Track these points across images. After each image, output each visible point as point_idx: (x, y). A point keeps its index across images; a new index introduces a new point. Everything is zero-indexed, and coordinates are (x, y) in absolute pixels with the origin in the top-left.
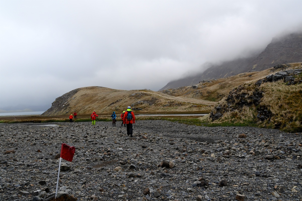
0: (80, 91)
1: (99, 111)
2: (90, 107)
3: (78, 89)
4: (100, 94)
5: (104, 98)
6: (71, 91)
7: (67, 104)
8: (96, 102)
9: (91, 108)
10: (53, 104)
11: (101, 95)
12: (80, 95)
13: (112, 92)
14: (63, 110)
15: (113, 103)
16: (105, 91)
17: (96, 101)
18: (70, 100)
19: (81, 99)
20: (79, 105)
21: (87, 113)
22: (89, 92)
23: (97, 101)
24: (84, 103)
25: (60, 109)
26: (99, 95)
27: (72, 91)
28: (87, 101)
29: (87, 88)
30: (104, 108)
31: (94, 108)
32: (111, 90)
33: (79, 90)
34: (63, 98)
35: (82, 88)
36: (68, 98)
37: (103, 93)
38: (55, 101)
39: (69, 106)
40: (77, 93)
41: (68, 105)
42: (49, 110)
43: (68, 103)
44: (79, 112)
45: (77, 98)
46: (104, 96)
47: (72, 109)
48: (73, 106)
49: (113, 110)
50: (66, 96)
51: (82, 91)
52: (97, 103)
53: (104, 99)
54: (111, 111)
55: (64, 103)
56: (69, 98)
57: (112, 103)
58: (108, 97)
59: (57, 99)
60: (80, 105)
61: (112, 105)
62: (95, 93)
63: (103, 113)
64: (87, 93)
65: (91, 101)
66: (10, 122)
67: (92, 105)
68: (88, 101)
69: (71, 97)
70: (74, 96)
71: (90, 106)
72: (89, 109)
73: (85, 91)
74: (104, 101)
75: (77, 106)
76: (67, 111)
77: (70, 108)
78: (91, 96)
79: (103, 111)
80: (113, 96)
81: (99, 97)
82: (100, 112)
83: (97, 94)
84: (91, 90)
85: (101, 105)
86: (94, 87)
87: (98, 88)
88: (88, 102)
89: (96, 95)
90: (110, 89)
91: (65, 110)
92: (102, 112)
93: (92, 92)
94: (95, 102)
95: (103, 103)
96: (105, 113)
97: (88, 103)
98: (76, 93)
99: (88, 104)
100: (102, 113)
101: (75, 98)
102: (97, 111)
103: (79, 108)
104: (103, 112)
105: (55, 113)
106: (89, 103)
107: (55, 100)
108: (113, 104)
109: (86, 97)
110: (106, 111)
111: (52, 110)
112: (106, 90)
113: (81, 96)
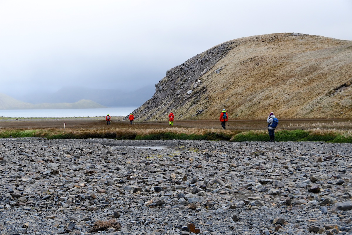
0: (237, 48)
1: (299, 109)
2: (268, 98)
3: (232, 43)
4: (299, 56)
5: (314, 69)
6: (210, 50)
7: (199, 88)
8: (288, 83)
9: (271, 101)
10: (160, 87)
11: (302, 60)
12: (237, 62)
13: (340, 50)
14: (187, 104)
15: (345, 85)
16: (314, 47)
17: (287, 80)
18: (206, 75)
19: (241, 74)
20: (234, 91)
21: (260, 116)
22: (263, 51)
23: (292, 80)
24: (250, 84)
25: (180, 101)
26: (296, 60)
27: (215, 48)
28: (259, 80)
29: (258, 40)
30: (315, 101)
31: (281, 100)
32: (337, 42)
33: (236, 46)
34: (186, 69)
35: (243, 39)
36: (200, 70)
37: (308, 53)
38: (166, 79)
39: (206, 94)
40: (229, 56)
41: (202, 89)
42: (147, 103)
43: (203, 85)
44: (236, 112)
45: (230, 69)
46: (313, 62)
47: (213, 104)
48: (217, 93)
49: (344, 107)
50: (197, 64)
51: (242, 48)
52: (290, 85)
53: (315, 74)
54: (337, 112)
55: (192, 86)
56: (205, 71)
57: (339, 85)
58: (325, 67)
59: (170, 73)
60: (239, 89)
61: (343, 92)
62: (284, 53)
63: (311, 116)
64: (260, 55)
65: (271, 79)
66: (53, 134)
67: (275, 92)
68: (262, 78)
69: (211, 66)
70: (220, 64)
71: (268, 93)
72: (266, 104)
73: (252, 50)
74: (312, 80)
75: (228, 93)
76: (200, 109)
77: (207, 100)
78: (272, 64)
79: (311, 111)
80: (342, 64)
81: (297, 67)
82: (301, 112)
83: (292, 56)
84: (270, 46)
85: (304, 90)
86: (280, 35)
87: (294, 37)
88: (263, 82)
89: (286, 60)
90: (331, 39)
91: (194, 106)
92: (307, 114)
93: (275, 52)
94: (283, 83)
95: (309, 84)
96: (316, 115)
97: (261, 85)
98: (226, 54)
99: (263, 89)
100: (308, 116)
101: (223, 71)
102: (292, 109)
103: (235, 100)
104: (311, 114)
105: (166, 112)
106: (264, 84)
107: (165, 76)
108: (344, 88)
109: (256, 66)
110: (321, 110)
111: (157, 105)
112: (319, 45)
113: (241, 63)
